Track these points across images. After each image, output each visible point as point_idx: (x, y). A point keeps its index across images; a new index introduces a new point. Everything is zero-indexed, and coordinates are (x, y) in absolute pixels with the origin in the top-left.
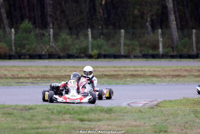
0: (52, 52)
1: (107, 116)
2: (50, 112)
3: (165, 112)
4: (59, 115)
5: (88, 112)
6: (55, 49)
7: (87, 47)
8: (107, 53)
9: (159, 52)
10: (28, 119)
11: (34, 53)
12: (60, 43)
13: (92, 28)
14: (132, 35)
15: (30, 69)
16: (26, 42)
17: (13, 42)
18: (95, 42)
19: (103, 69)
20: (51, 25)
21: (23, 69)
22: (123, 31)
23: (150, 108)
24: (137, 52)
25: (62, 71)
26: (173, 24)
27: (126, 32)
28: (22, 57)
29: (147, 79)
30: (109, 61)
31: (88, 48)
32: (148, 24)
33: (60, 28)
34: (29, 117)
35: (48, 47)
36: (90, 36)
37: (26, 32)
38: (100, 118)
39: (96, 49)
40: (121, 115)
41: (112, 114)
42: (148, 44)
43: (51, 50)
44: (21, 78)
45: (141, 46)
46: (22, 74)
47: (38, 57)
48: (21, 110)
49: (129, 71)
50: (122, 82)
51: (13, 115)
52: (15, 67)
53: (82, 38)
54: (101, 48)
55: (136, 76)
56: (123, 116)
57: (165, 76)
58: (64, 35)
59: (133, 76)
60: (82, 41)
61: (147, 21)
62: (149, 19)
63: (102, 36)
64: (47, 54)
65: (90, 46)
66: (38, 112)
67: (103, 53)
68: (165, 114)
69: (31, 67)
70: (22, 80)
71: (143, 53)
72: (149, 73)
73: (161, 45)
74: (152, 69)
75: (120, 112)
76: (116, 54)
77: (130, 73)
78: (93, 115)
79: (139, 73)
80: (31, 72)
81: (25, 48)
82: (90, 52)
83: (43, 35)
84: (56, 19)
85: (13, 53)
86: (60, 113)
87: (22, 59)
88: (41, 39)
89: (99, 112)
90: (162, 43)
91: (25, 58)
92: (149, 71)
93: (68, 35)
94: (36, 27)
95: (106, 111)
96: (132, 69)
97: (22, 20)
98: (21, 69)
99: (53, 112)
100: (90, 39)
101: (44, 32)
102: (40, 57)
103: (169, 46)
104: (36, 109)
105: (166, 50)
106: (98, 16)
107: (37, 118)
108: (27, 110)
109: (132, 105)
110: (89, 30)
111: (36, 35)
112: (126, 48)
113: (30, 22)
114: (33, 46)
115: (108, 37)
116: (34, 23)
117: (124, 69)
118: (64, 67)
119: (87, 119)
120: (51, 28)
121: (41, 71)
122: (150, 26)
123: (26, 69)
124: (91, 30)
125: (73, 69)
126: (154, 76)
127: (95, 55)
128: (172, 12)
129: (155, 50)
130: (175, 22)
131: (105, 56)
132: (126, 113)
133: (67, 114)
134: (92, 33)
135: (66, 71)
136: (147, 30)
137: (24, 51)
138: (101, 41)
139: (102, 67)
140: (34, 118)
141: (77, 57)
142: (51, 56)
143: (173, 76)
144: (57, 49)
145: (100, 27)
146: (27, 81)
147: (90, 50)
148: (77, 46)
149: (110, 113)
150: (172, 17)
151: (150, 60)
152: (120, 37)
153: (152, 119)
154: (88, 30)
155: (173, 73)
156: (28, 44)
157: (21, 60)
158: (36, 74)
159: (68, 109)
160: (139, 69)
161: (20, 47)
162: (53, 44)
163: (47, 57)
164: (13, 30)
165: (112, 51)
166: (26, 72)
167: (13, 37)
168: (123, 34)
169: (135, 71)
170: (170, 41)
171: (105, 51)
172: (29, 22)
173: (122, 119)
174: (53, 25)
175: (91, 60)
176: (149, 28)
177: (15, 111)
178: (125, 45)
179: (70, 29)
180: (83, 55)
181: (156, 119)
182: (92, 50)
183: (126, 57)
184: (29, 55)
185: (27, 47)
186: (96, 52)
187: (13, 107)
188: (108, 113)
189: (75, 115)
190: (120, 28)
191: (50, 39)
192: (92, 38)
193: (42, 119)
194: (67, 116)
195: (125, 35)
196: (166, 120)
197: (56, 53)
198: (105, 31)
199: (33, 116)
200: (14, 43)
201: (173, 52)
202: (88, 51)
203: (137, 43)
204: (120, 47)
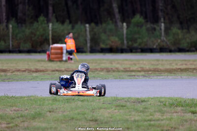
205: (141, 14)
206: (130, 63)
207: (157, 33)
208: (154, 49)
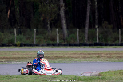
9: (57, 42)
18: (18, 37)
24: (44, 42)
32: (48, 25)
36: (15, 33)
42: (49, 38)
54: (22, 40)
60: (9, 36)
62: (49, 23)
65: (15, 39)
67: (24, 43)
71: (47, 43)
73: (58, 38)
82: (16, 42)
100: (16, 35)
103: (62, 39)
105: (60, 41)
112: (36, 39)
122: (49, 27)
127: (18, 44)
128: (63, 18)
129: (53, 41)
130: (65, 25)
131: (25, 45)
136: (48, 29)
138: (22, 36)
141: (8, 46)
145: (19, 28)
147: (15, 41)
148: (7, 39)
150: (64, 22)
165: (28, 42)
168: (35, 31)
170: (62, 36)
176: (49, 28)
180: (11, 44)
182: (17, 42)
183: (37, 45)
186: (19, 42)
201: (65, 42)
204: (33, 39)
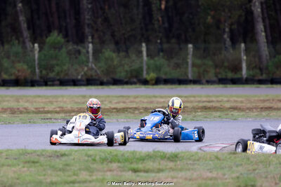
0: (92, 76)
1: (171, 164)
2: (90, 159)
3: (252, 159)
4: (102, 163)
5: (144, 160)
6: (96, 71)
7: (141, 69)
8: (169, 77)
9: (242, 74)
10: (60, 170)
11: (67, 78)
12: (102, 64)
13: (148, 42)
14: (203, 52)
15: (60, 99)
16: (54, 62)
17: (37, 62)
18: (152, 61)
19: (162, 100)
20: (90, 39)
21: (51, 99)
22: (190, 46)
23: (231, 153)
24: (211, 75)
25: (106, 103)
26: (262, 36)
27: (195, 48)
28: (49, 83)
29: (226, 113)
30: (172, 88)
31: (142, 71)
32: (226, 36)
33: (102, 42)
34: (61, 166)
35: (86, 69)
36: (145, 53)
37: (55, 48)
38: (161, 167)
39: (153, 72)
40: (190, 164)
41: (178, 162)
42: (226, 64)
43: (89, 73)
44: (48, 112)
45: (216, 66)
46: (50, 107)
47: (72, 83)
48: (50, 157)
49: (199, 102)
50: (191, 117)
51: (38, 164)
52: (39, 96)
53: (134, 57)
54: (160, 70)
55: (209, 108)
56: (193, 164)
57: (250, 109)
58: (108, 52)
59: (205, 108)
60: (134, 61)
61: (224, 31)
62: (227, 30)
63: (161, 54)
64: (84, 78)
65: (145, 68)
66: (74, 159)
67: (164, 77)
68: (252, 162)
69: (62, 96)
70: (49, 115)
71: (220, 76)
72: (228, 105)
73: (244, 65)
74: (232, 99)
75: (189, 159)
76: (182, 78)
77: (201, 105)
78: (151, 164)
79: (214, 104)
80: (61, 105)
81: (53, 71)
82: (145, 76)
83: (79, 52)
84: (97, 30)
85: (37, 78)
86: (104, 160)
87: (50, 85)
88: (76, 58)
89: (159, 159)
90: (247, 63)
91: (53, 85)
92: (228, 101)
93: (114, 52)
94: (68, 41)
95: (169, 158)
96: (205, 99)
97: (49, 31)
98: (48, 100)
99: (94, 160)
100: (145, 58)
101: (80, 48)
102: (75, 83)
103: (256, 67)
104: (71, 155)
105: (251, 73)
106: (156, 26)
107: (72, 168)
108: (58, 156)
109: (205, 149)
110: (144, 45)
111: (69, 53)
112: (195, 69)
113: (61, 34)
114: (65, 68)
115: (169, 54)
116: (66, 36)
117: (192, 99)
118: (109, 96)
119: (142, 169)
120: (89, 43)
121: (76, 103)
122: (228, 40)
123: (54, 100)
124: (147, 45)
125: (121, 99)
126: (234, 108)
127: (151, 80)
128: (260, 19)
129: (236, 73)
130: (263, 34)
131: (167, 82)
132: (198, 160)
133: (115, 162)
134: (148, 50)
135: (110, 102)
136: (225, 44)
137: (52, 75)
138: (160, 60)
139: (162, 97)
140: (68, 168)
141: (127, 83)
142: (89, 82)
143: (262, 108)
144: (99, 72)
145: (159, 41)
146: (57, 116)
147: (145, 72)
148: (127, 68)
149: (176, 161)
150: (260, 27)
151: (228, 86)
152: (188, 54)
153: (234, 168)
154: (141, 46)
155: (262, 105)
156: (57, 65)
157: (49, 88)
158: (69, 106)
159: (116, 155)
160: (214, 99)
161: (46, 69)
162: (93, 66)
163: (85, 83)
164: (36, 45)
165: (175, 74)
166: (55, 104)
167: (37, 56)
168: (192, 50)
169: (209, 102)
170: (257, 59)
171: (166, 74)
172: (59, 35)
173: (192, 169)
174: (93, 38)
175: (147, 86)
176: (227, 43)
177: (42, 159)
178: (194, 65)
179: (117, 43)
180: (135, 80)
181: (240, 168)
182: (148, 73)
183: (195, 82)
184: (59, 80)
185: (57, 69)
186: (153, 75)
187: (39, 153)
188: (172, 161)
189: (126, 164)
190: (187, 42)
191: (88, 58)
192: (148, 56)
193: (80, 170)
194: (115, 165)
195: (193, 51)
196: (254, 170)
197: (97, 78)
198: (165, 46)
199: (67, 165)
200: (38, 64)
201: (262, 74)
202: (142, 75)
203: (210, 63)
204: (187, 68)
205: (60, 32)
206: (44, 100)
207: (82, 57)
208: (79, 80)
